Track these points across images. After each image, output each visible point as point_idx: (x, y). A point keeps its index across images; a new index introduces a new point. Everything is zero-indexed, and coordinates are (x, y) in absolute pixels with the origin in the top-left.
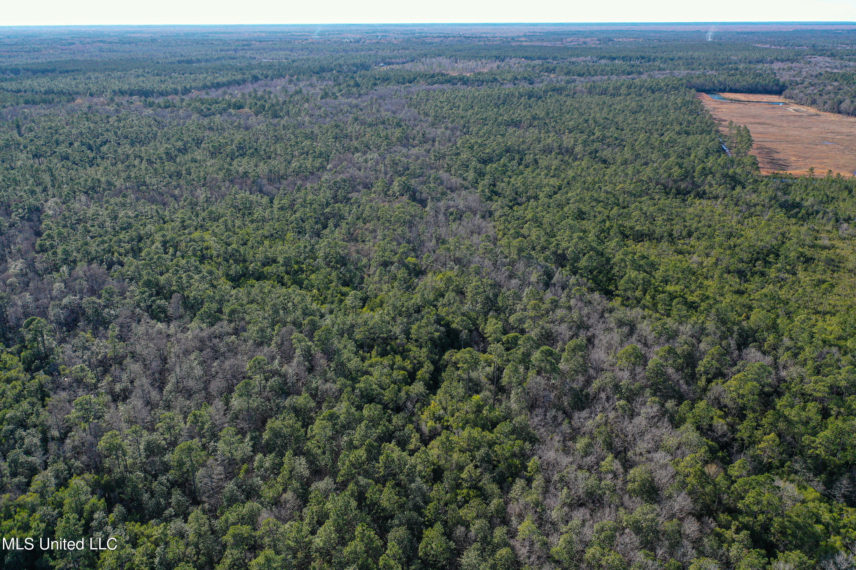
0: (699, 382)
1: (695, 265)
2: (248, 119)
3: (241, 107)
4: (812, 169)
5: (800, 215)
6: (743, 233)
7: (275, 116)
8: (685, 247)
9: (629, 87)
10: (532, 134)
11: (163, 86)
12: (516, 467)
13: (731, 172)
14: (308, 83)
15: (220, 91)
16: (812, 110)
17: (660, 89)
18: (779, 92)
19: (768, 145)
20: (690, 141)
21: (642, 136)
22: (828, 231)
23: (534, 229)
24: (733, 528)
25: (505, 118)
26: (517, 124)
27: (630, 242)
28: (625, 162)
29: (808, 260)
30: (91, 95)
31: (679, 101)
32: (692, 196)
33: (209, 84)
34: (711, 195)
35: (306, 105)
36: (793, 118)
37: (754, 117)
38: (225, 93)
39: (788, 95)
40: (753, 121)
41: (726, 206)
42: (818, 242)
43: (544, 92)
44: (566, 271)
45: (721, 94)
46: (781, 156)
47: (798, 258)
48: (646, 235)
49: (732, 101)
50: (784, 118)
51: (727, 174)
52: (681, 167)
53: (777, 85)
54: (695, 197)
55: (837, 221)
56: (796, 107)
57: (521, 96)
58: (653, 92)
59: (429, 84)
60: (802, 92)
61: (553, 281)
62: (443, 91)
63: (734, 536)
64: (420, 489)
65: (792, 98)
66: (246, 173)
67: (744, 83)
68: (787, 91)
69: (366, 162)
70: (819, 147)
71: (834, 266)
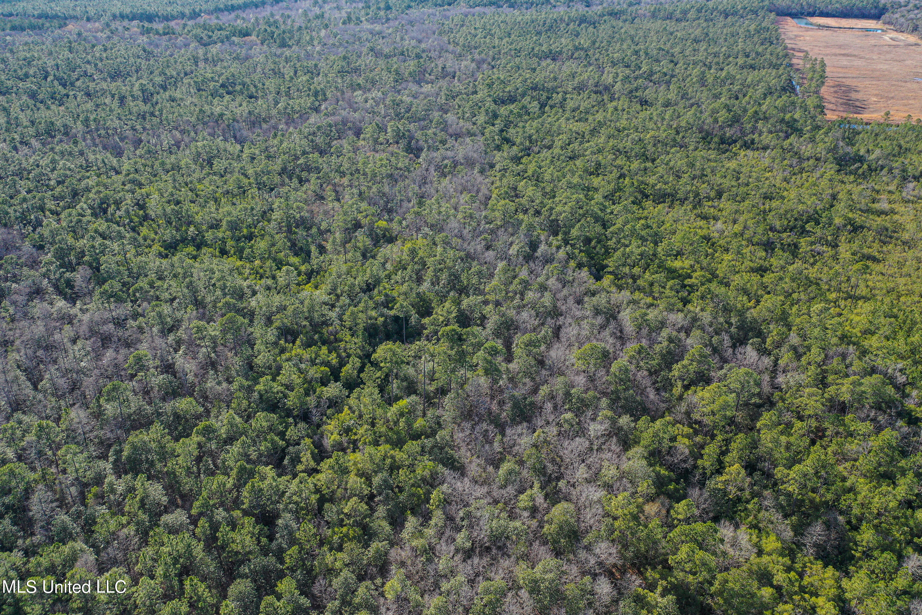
0: (674, 390)
1: (716, 235)
2: (251, 49)
3: (247, 34)
4: (887, 114)
5: (860, 171)
6: (785, 193)
7: (283, 45)
8: (712, 210)
9: (699, 11)
10: (569, 67)
11: (169, 9)
12: (419, 497)
13: (788, 116)
14: (335, 5)
15: (233, 15)
16: (912, 39)
17: (735, 14)
18: (877, 17)
19: (848, 82)
20: (751, 76)
21: (696, 72)
22: (890, 192)
23: (531, 188)
24: (659, 589)
25: (543, 48)
26: (554, 57)
27: (648, 204)
28: (667, 104)
29: (856, 229)
30: (88, 20)
31: (752, 27)
32: (738, 146)
33: (222, 6)
34: (760, 146)
35: (323, 33)
36: (886, 48)
37: (840, 47)
38: (237, 17)
39: (888, 20)
40: (838, 51)
41: (774, 159)
42: (876, 206)
43: (600, 16)
44: (556, 241)
45: (809, 18)
46: (859, 96)
47: (845, 226)
48: (669, 195)
49: (821, 27)
50: (876, 49)
51: (783, 119)
52: (729, 111)
53: (876, 8)
54: (741, 147)
55: (904, 179)
56: (894, 35)
57: (571, 20)
58: (726, 16)
59: (471, 7)
60: (903, 16)
61: (536, 254)
62: (482, 16)
63: (659, 600)
64: (287, 526)
65: (889, 23)
66: (221, 115)
67: (838, 5)
68: (887, 15)
69: (366, 102)
70: (909, 85)
71: (886, 236)
